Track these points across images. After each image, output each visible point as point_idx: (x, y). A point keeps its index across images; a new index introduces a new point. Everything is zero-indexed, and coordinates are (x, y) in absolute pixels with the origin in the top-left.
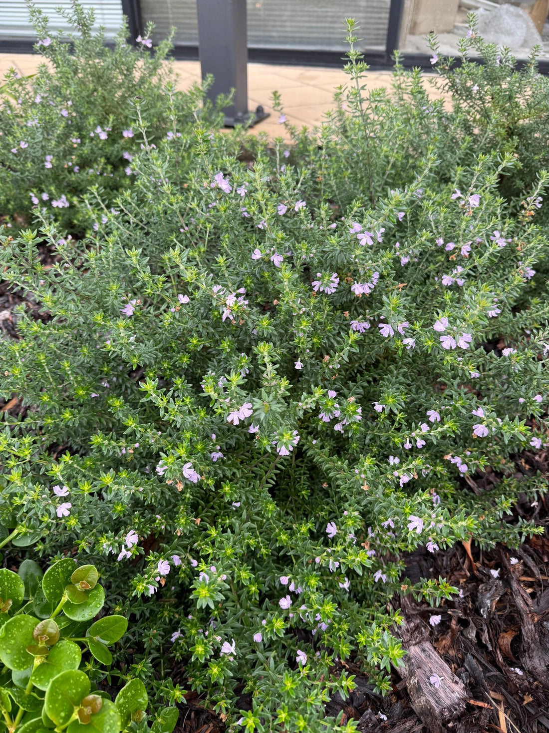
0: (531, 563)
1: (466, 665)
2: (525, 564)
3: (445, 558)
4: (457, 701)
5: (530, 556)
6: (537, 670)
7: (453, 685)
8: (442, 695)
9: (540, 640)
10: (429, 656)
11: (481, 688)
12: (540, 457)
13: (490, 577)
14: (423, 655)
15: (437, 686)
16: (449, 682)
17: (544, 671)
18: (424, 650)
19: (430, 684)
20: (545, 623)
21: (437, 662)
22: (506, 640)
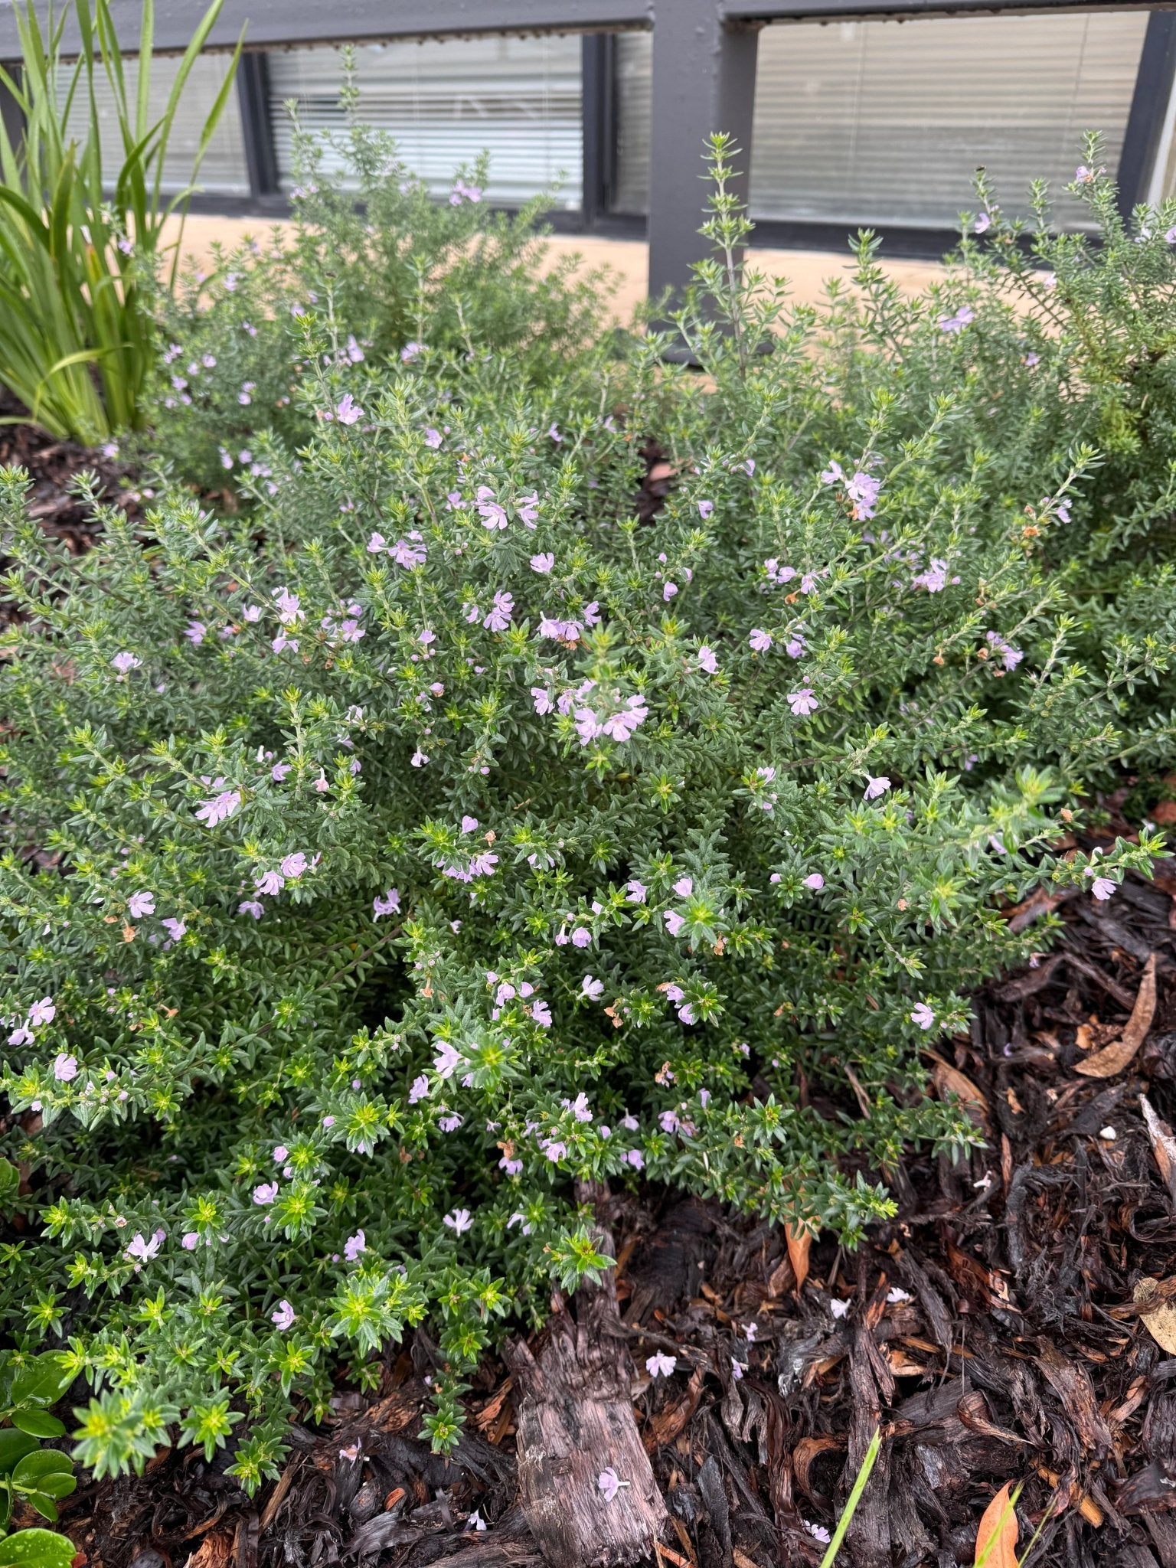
0: (937, 1309)
1: (700, 1480)
2: (922, 1312)
3: (740, 1249)
4: (638, 1539)
5: (941, 1294)
6: (865, 1547)
7: (646, 1506)
8: (614, 1518)
9: (892, 1479)
10: (618, 1432)
11: (713, 1537)
12: (1060, 1095)
13: (822, 1310)
14: (608, 1427)
15: (608, 1497)
16: (639, 1498)
17: (880, 1553)
18: (613, 1418)
19: (597, 1489)
20: (920, 1448)
21: (630, 1451)
22: (807, 1452)
